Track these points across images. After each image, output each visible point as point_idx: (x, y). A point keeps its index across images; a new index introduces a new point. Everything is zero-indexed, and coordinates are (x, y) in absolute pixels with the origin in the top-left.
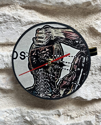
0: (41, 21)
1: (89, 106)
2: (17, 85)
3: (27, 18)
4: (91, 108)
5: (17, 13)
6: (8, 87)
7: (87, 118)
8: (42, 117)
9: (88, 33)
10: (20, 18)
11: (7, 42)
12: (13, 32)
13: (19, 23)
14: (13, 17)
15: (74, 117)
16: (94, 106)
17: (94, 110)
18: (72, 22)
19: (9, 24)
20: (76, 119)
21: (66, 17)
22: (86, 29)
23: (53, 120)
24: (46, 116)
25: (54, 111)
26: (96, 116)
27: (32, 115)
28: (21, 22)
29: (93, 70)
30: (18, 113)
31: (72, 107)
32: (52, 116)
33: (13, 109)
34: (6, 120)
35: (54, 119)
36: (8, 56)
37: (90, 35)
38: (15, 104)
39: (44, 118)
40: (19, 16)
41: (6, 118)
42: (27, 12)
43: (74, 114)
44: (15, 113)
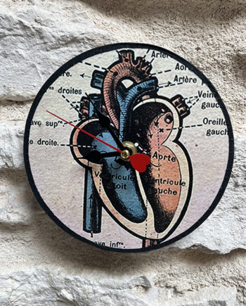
0: (99, 34)
1: (222, 264)
2: (38, 212)
3: (61, 25)
4: (226, 269)
5: (32, 11)
6: (15, 218)
7: (216, 293)
8: (103, 292)
9: (231, 70)
10: (40, 26)
11: (5, 95)
12: (22, 65)
13: (38, 41)
14: (20, 21)
15: (184, 290)
16: (236, 263)
17: (236, 275)
18: (188, 38)
19: (8, 43)
20: (187, 294)
21: (171, 23)
22: (227, 60)
23: (131, 300)
24: (112, 291)
25: (133, 278)
26: (240, 289)
27: (77, 286)
28: (42, 38)
29: (238, 176)
30: (43, 280)
31: (179, 267)
32: (129, 289)
33: (30, 270)
34: (13, 298)
35: (132, 297)
36: (10, 137)
37: (236, 76)
38: (33, 257)
39: (108, 294)
40: (36, 21)
41: (13, 293)
42: (61, 8)
43: (182, 284)
44: (35, 280)
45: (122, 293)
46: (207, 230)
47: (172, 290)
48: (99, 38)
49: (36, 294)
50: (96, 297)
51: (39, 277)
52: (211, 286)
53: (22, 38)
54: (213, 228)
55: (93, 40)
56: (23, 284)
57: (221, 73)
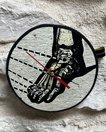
45: (53, 127)
46: (91, 100)
47: (77, 127)
48: (38, 13)
49: (15, 128)
50: (42, 129)
51: (16, 121)
52: (96, 125)
53: (3, 15)
54: (94, 99)
55: (36, 15)
56: (9, 124)
57: (99, 26)
